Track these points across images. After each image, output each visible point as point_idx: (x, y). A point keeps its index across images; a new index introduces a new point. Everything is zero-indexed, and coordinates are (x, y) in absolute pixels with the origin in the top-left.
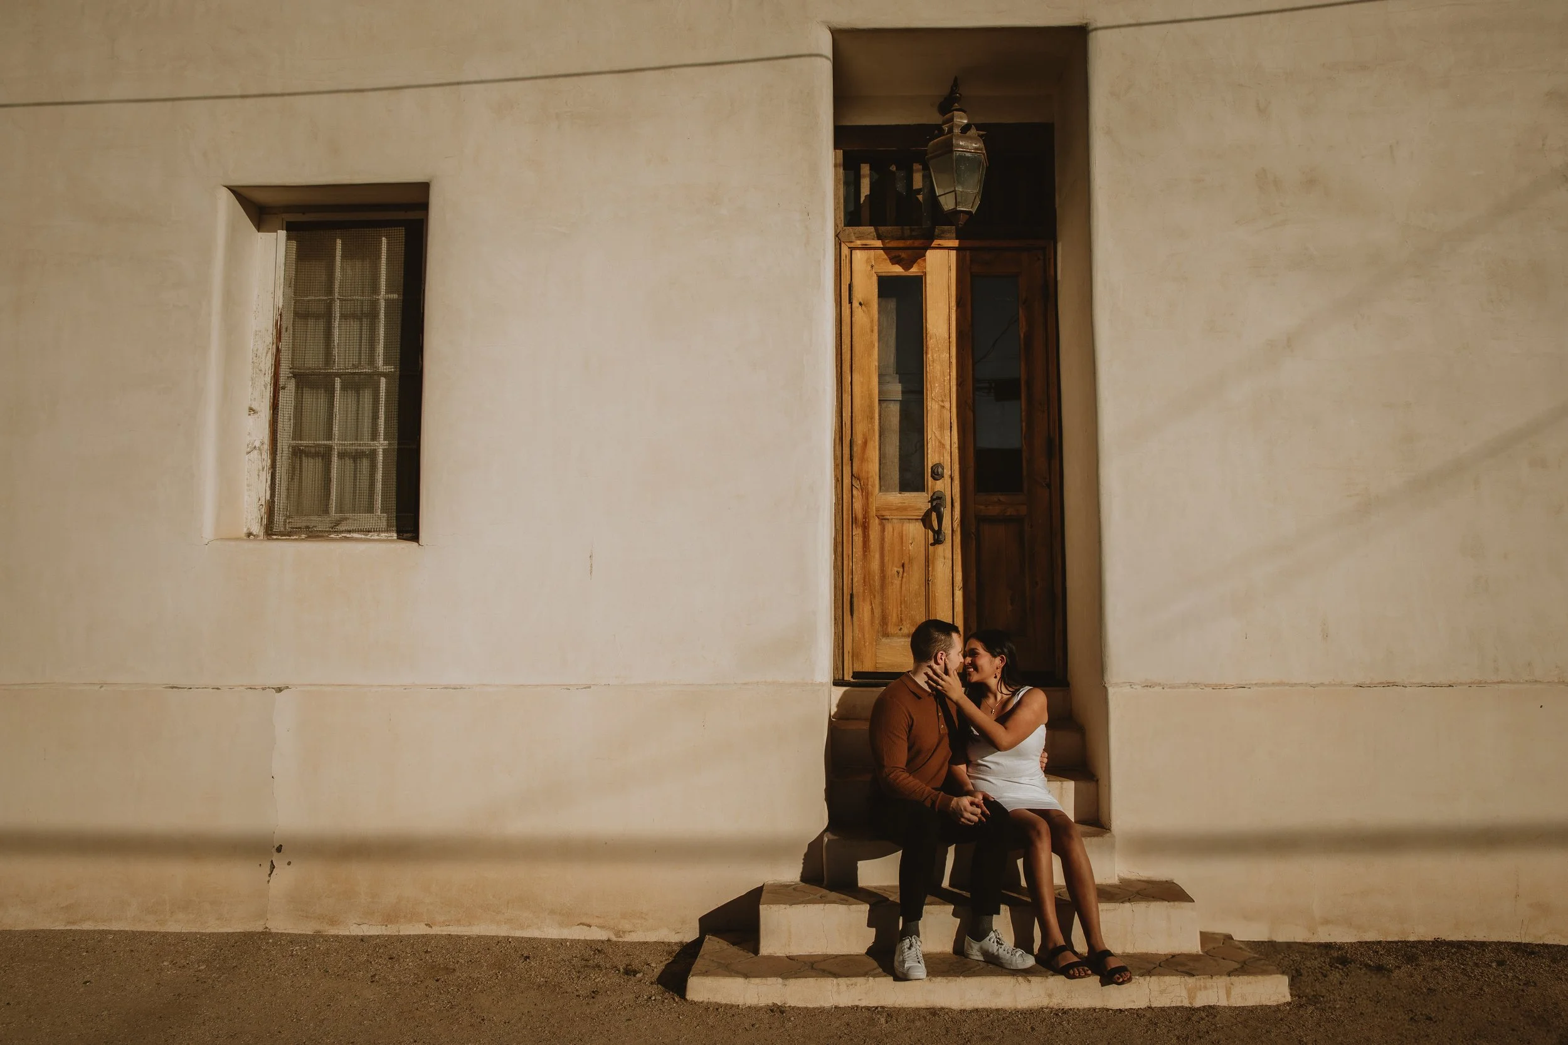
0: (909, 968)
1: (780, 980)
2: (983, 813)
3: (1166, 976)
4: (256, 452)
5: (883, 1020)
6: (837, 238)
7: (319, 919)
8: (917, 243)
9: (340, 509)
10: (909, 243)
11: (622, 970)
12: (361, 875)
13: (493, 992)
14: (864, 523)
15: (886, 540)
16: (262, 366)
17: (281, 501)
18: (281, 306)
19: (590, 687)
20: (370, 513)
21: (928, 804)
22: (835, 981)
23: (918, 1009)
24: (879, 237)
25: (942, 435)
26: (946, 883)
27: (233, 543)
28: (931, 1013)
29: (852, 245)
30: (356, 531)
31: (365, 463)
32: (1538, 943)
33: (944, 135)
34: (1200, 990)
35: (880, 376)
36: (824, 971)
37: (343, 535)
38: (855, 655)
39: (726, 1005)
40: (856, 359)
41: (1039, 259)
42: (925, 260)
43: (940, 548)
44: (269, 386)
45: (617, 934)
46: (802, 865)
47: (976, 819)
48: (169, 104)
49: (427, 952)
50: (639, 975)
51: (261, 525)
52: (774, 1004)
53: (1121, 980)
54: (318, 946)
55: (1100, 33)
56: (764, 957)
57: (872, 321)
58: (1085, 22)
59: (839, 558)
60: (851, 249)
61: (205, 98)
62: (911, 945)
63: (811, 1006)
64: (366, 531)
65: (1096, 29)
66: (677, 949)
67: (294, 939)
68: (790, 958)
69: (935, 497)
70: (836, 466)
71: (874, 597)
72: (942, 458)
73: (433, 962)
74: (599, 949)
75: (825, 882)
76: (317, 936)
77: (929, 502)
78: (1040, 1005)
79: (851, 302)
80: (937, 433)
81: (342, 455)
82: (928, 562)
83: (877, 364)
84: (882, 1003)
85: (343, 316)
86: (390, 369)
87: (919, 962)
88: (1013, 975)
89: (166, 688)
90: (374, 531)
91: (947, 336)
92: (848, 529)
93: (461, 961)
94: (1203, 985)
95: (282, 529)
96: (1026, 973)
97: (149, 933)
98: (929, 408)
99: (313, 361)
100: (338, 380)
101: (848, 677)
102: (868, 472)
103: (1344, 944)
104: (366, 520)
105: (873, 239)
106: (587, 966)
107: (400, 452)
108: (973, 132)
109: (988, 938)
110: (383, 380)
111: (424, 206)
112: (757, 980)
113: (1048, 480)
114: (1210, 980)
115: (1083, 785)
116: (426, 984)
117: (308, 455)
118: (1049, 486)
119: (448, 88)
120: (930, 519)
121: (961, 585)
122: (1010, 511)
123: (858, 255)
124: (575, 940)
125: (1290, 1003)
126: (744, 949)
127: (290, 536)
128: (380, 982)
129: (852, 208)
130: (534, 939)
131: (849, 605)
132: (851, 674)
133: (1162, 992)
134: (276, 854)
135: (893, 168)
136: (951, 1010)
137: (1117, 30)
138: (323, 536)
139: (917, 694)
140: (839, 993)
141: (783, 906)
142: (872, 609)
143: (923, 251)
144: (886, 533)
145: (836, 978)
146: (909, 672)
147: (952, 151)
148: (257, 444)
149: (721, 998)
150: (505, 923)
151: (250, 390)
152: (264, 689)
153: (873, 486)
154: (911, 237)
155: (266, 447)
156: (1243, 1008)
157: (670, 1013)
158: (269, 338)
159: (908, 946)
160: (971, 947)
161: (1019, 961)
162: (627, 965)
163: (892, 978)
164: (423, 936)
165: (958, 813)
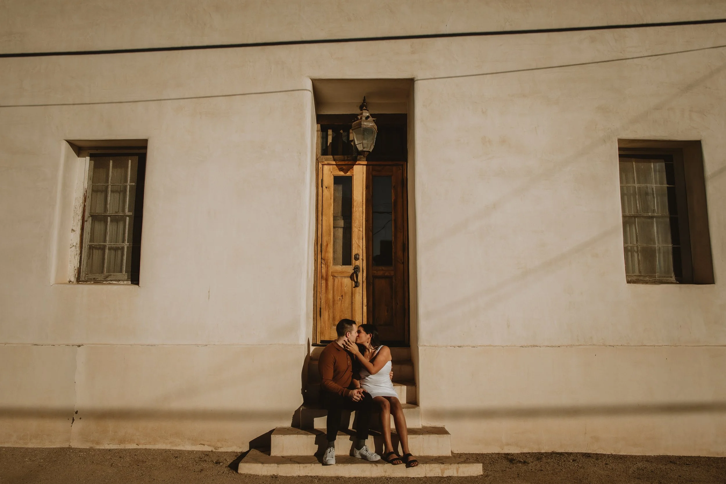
0: (328, 460)
1: (276, 465)
2: (362, 397)
3: (433, 464)
4: (74, 247)
5: (316, 481)
6: (317, 160)
7: (92, 442)
8: (350, 163)
9: (109, 271)
10: (346, 162)
11: (214, 462)
12: (110, 425)
13: (160, 470)
14: (326, 278)
15: (335, 285)
16: (78, 212)
17: (83, 268)
18: (86, 188)
19: (207, 346)
20: (120, 273)
21: (340, 393)
22: (298, 465)
23: (332, 477)
24: (334, 160)
25: (359, 242)
26: (350, 427)
27: (63, 285)
28: (337, 479)
29: (323, 163)
30: (114, 281)
31: (119, 252)
32: (594, 453)
33: (359, 120)
34: (446, 469)
35: (334, 217)
36: (295, 461)
37: (109, 282)
38: (322, 333)
39: (254, 475)
40: (324, 210)
41: (400, 169)
42: (353, 169)
43: (357, 289)
44: (80, 221)
45: (215, 449)
46: (292, 420)
47: (359, 399)
48: (43, 107)
49: (136, 455)
50: (221, 464)
51: (75, 278)
52: (274, 475)
53: (413, 465)
54: (91, 453)
55: (419, 82)
56: (272, 456)
57: (331, 195)
58: (413, 77)
59: (316, 293)
60: (323, 165)
61: (58, 105)
62: (330, 451)
63: (289, 476)
64: (118, 280)
65: (418, 80)
66: (239, 454)
67: (81, 450)
68: (283, 457)
69: (355, 268)
70: (315, 254)
71: (330, 309)
72: (359, 251)
73: (138, 458)
74: (207, 454)
75: (301, 427)
76: (91, 449)
77: (353, 270)
78: (381, 476)
79: (322, 187)
80: (357, 241)
81: (110, 249)
82: (352, 295)
83: (333, 212)
84: (317, 475)
85: (112, 191)
86: (130, 214)
87: (332, 458)
88: (371, 463)
89: (32, 345)
90: (122, 281)
91: (362, 201)
92: (319, 281)
93: (149, 458)
94: (447, 467)
95: (84, 279)
96: (376, 462)
97: (20, 448)
98: (354, 231)
99: (99, 210)
100: (109, 218)
101: (318, 342)
102: (328, 257)
103: (514, 453)
104: (119, 275)
105: (332, 161)
106: (201, 461)
107: (133, 248)
108: (371, 119)
109: (363, 448)
110: (128, 218)
111: (145, 148)
112: (267, 465)
113: (403, 261)
114: (450, 466)
115: (410, 387)
116: (133, 467)
117: (96, 248)
118: (403, 263)
119: (156, 102)
120: (353, 277)
121: (366, 305)
122: (387, 274)
123: (326, 168)
124: (198, 451)
125: (483, 475)
126: (265, 454)
127: (87, 282)
128: (114, 466)
129: (324, 148)
130: (181, 450)
131: (319, 313)
132: (320, 341)
133: (431, 471)
134: (75, 414)
135: (342, 131)
136: (345, 477)
137: (426, 80)
138: (100, 283)
139: (338, 348)
140: (300, 470)
141: (280, 436)
142: (329, 314)
143: (352, 166)
144: (335, 282)
145: (299, 464)
146: (335, 340)
147: (361, 127)
148: (75, 244)
149: (252, 472)
150: (169, 444)
151: (72, 222)
152: (73, 346)
153: (330, 263)
154: (347, 160)
155: (78, 245)
156: (463, 477)
157: (231, 478)
158: (81, 201)
159: (329, 451)
160: (356, 452)
161: (374, 457)
162: (218, 460)
163: (321, 464)
164: (135, 449)
165: (352, 397)
